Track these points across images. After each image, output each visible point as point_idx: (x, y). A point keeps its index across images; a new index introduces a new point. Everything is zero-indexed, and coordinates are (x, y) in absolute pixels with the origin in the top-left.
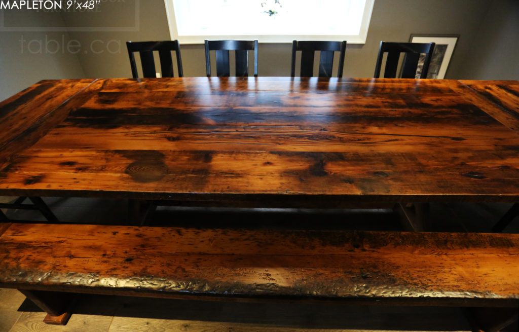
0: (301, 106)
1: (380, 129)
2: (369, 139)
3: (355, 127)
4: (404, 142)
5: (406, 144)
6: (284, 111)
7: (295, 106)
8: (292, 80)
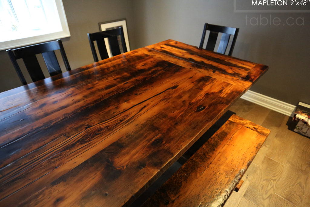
0: (52, 113)
1: (128, 103)
2: (128, 116)
3: (110, 111)
4: (150, 105)
5: (153, 106)
6: (37, 126)
7: (46, 115)
8: (27, 88)
